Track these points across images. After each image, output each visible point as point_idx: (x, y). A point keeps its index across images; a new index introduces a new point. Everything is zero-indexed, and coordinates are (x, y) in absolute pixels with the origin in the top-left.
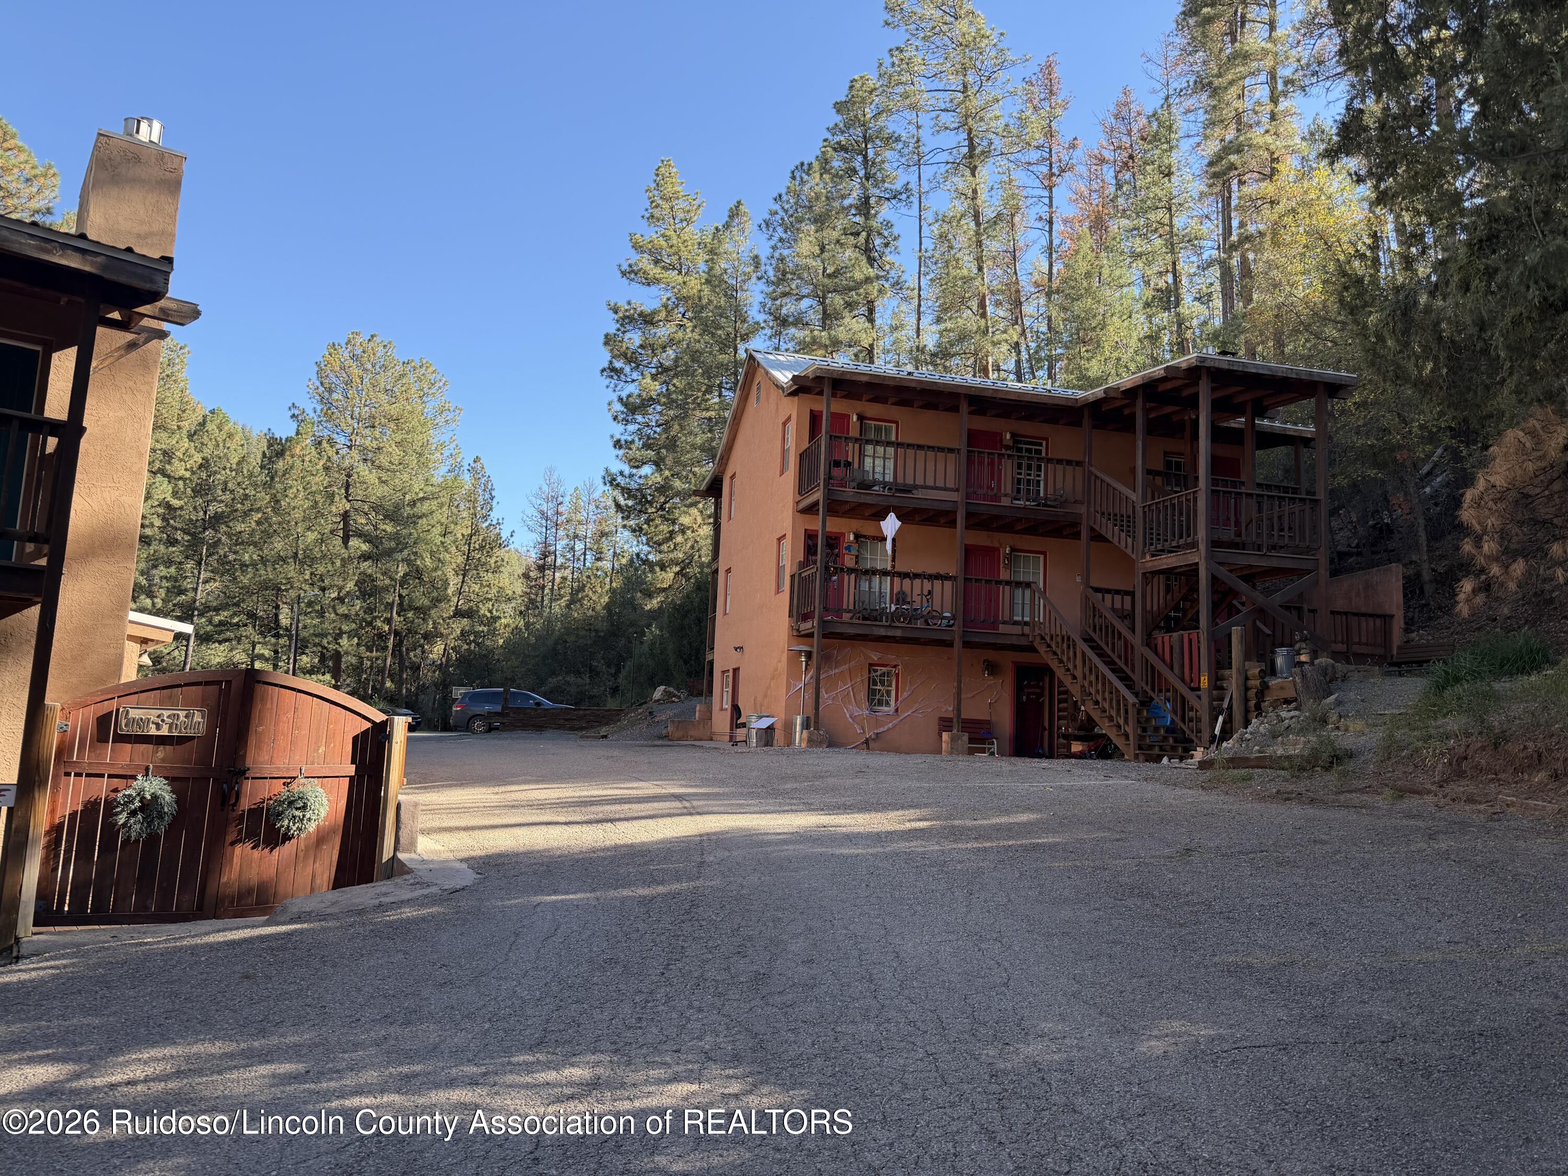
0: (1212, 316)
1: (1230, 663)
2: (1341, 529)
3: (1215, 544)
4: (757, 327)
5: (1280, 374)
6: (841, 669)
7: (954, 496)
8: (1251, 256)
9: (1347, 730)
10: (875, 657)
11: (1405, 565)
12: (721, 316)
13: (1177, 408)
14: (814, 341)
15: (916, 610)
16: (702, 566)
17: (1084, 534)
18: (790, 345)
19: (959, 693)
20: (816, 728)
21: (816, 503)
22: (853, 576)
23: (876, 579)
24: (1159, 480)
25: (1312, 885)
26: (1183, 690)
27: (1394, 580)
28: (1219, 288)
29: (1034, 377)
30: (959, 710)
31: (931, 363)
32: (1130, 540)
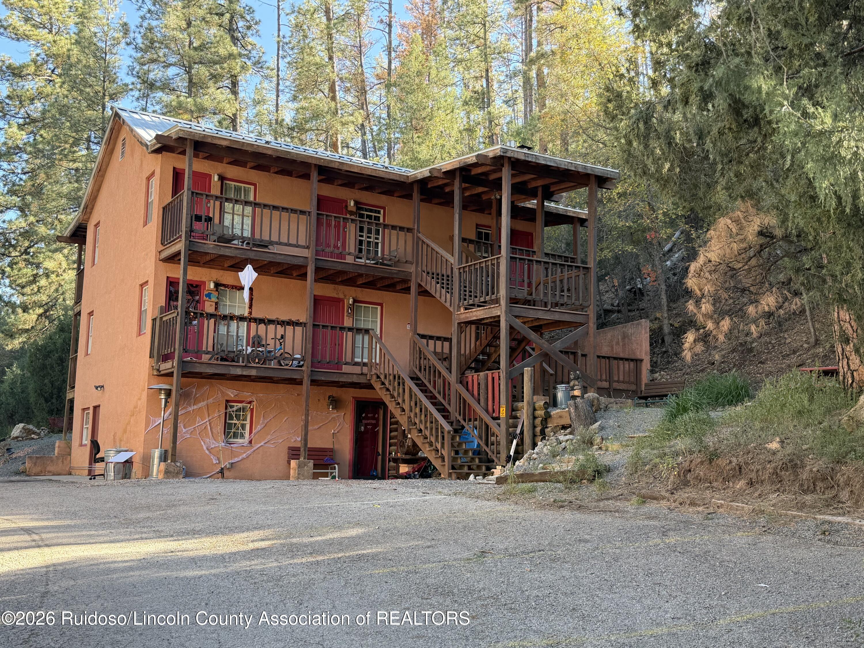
0: (516, 118)
1: (523, 397)
2: (607, 292)
3: (513, 301)
4: (125, 89)
5: (563, 167)
6: (200, 405)
7: (305, 253)
8: (546, 71)
9: (607, 450)
10: (231, 394)
11: (651, 321)
12: (90, 74)
13: (486, 189)
14: (180, 105)
15: (270, 352)
16: (66, 309)
17: (413, 289)
18: (157, 108)
19: (306, 426)
20: (174, 460)
21: (178, 253)
22: (212, 321)
23: (234, 324)
24: (472, 247)
25: (576, 577)
26: (487, 419)
27: (643, 332)
28: (522, 95)
29: (377, 156)
30: (305, 440)
31: (288, 136)
32: (448, 296)
